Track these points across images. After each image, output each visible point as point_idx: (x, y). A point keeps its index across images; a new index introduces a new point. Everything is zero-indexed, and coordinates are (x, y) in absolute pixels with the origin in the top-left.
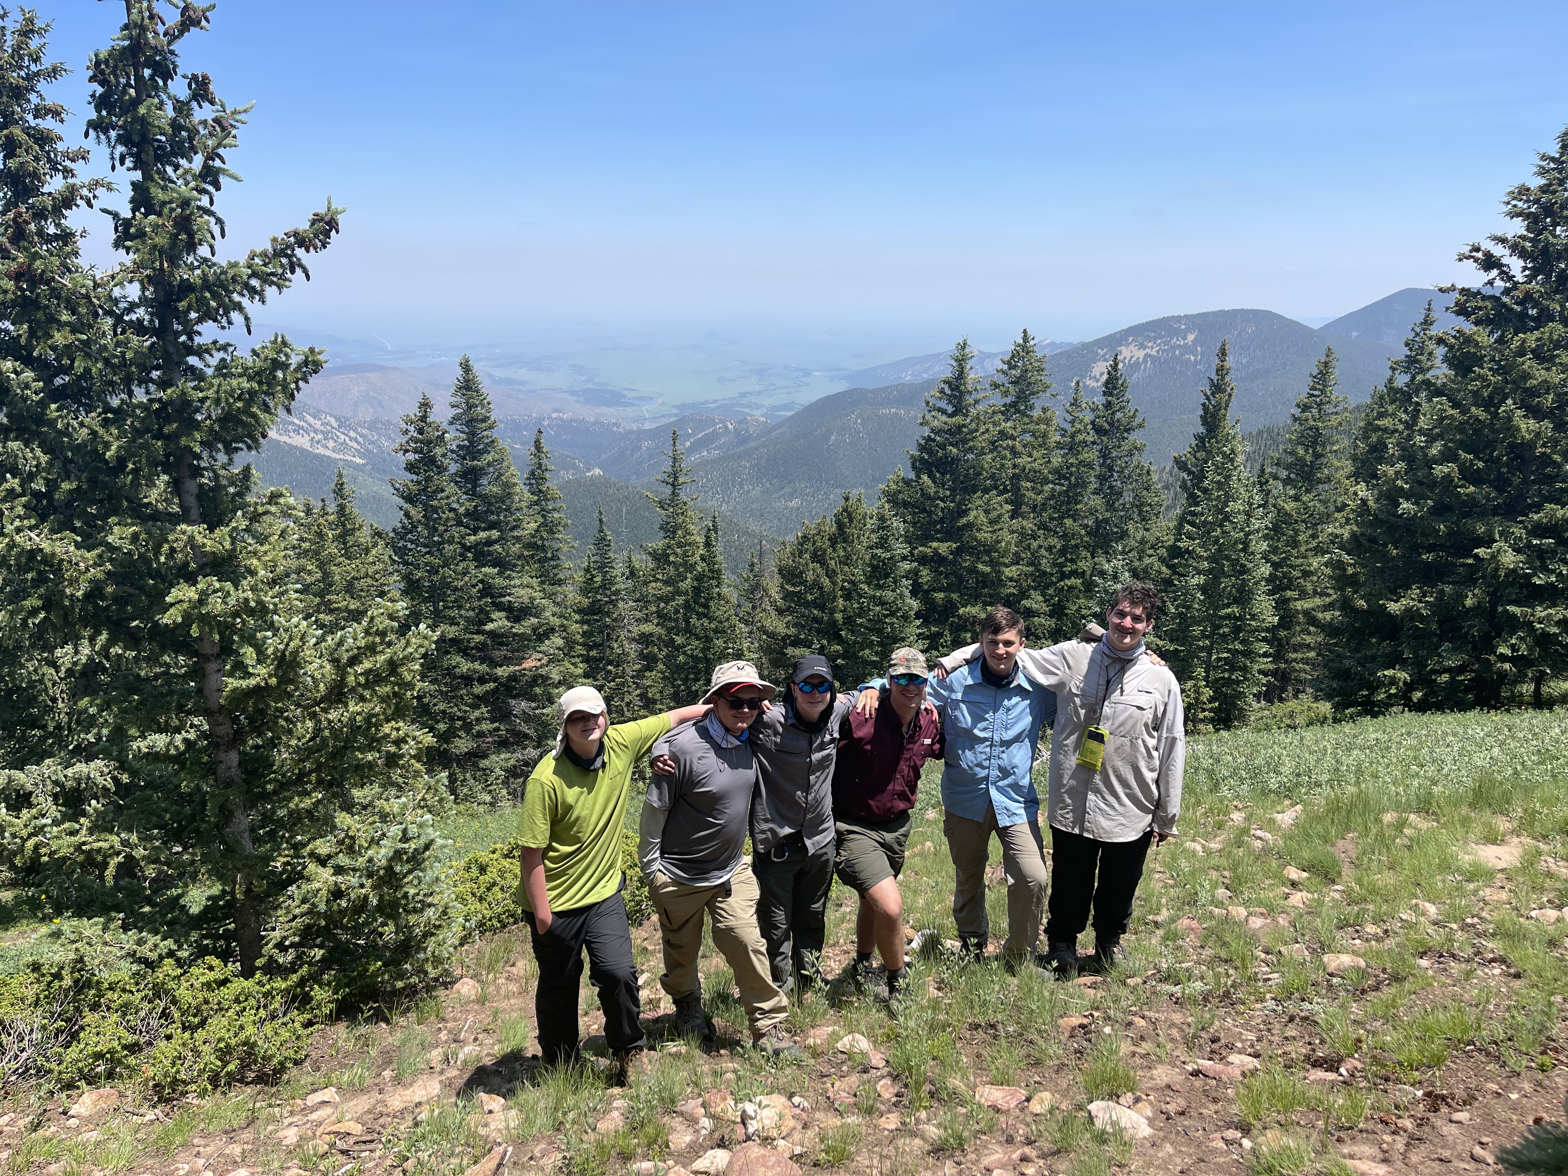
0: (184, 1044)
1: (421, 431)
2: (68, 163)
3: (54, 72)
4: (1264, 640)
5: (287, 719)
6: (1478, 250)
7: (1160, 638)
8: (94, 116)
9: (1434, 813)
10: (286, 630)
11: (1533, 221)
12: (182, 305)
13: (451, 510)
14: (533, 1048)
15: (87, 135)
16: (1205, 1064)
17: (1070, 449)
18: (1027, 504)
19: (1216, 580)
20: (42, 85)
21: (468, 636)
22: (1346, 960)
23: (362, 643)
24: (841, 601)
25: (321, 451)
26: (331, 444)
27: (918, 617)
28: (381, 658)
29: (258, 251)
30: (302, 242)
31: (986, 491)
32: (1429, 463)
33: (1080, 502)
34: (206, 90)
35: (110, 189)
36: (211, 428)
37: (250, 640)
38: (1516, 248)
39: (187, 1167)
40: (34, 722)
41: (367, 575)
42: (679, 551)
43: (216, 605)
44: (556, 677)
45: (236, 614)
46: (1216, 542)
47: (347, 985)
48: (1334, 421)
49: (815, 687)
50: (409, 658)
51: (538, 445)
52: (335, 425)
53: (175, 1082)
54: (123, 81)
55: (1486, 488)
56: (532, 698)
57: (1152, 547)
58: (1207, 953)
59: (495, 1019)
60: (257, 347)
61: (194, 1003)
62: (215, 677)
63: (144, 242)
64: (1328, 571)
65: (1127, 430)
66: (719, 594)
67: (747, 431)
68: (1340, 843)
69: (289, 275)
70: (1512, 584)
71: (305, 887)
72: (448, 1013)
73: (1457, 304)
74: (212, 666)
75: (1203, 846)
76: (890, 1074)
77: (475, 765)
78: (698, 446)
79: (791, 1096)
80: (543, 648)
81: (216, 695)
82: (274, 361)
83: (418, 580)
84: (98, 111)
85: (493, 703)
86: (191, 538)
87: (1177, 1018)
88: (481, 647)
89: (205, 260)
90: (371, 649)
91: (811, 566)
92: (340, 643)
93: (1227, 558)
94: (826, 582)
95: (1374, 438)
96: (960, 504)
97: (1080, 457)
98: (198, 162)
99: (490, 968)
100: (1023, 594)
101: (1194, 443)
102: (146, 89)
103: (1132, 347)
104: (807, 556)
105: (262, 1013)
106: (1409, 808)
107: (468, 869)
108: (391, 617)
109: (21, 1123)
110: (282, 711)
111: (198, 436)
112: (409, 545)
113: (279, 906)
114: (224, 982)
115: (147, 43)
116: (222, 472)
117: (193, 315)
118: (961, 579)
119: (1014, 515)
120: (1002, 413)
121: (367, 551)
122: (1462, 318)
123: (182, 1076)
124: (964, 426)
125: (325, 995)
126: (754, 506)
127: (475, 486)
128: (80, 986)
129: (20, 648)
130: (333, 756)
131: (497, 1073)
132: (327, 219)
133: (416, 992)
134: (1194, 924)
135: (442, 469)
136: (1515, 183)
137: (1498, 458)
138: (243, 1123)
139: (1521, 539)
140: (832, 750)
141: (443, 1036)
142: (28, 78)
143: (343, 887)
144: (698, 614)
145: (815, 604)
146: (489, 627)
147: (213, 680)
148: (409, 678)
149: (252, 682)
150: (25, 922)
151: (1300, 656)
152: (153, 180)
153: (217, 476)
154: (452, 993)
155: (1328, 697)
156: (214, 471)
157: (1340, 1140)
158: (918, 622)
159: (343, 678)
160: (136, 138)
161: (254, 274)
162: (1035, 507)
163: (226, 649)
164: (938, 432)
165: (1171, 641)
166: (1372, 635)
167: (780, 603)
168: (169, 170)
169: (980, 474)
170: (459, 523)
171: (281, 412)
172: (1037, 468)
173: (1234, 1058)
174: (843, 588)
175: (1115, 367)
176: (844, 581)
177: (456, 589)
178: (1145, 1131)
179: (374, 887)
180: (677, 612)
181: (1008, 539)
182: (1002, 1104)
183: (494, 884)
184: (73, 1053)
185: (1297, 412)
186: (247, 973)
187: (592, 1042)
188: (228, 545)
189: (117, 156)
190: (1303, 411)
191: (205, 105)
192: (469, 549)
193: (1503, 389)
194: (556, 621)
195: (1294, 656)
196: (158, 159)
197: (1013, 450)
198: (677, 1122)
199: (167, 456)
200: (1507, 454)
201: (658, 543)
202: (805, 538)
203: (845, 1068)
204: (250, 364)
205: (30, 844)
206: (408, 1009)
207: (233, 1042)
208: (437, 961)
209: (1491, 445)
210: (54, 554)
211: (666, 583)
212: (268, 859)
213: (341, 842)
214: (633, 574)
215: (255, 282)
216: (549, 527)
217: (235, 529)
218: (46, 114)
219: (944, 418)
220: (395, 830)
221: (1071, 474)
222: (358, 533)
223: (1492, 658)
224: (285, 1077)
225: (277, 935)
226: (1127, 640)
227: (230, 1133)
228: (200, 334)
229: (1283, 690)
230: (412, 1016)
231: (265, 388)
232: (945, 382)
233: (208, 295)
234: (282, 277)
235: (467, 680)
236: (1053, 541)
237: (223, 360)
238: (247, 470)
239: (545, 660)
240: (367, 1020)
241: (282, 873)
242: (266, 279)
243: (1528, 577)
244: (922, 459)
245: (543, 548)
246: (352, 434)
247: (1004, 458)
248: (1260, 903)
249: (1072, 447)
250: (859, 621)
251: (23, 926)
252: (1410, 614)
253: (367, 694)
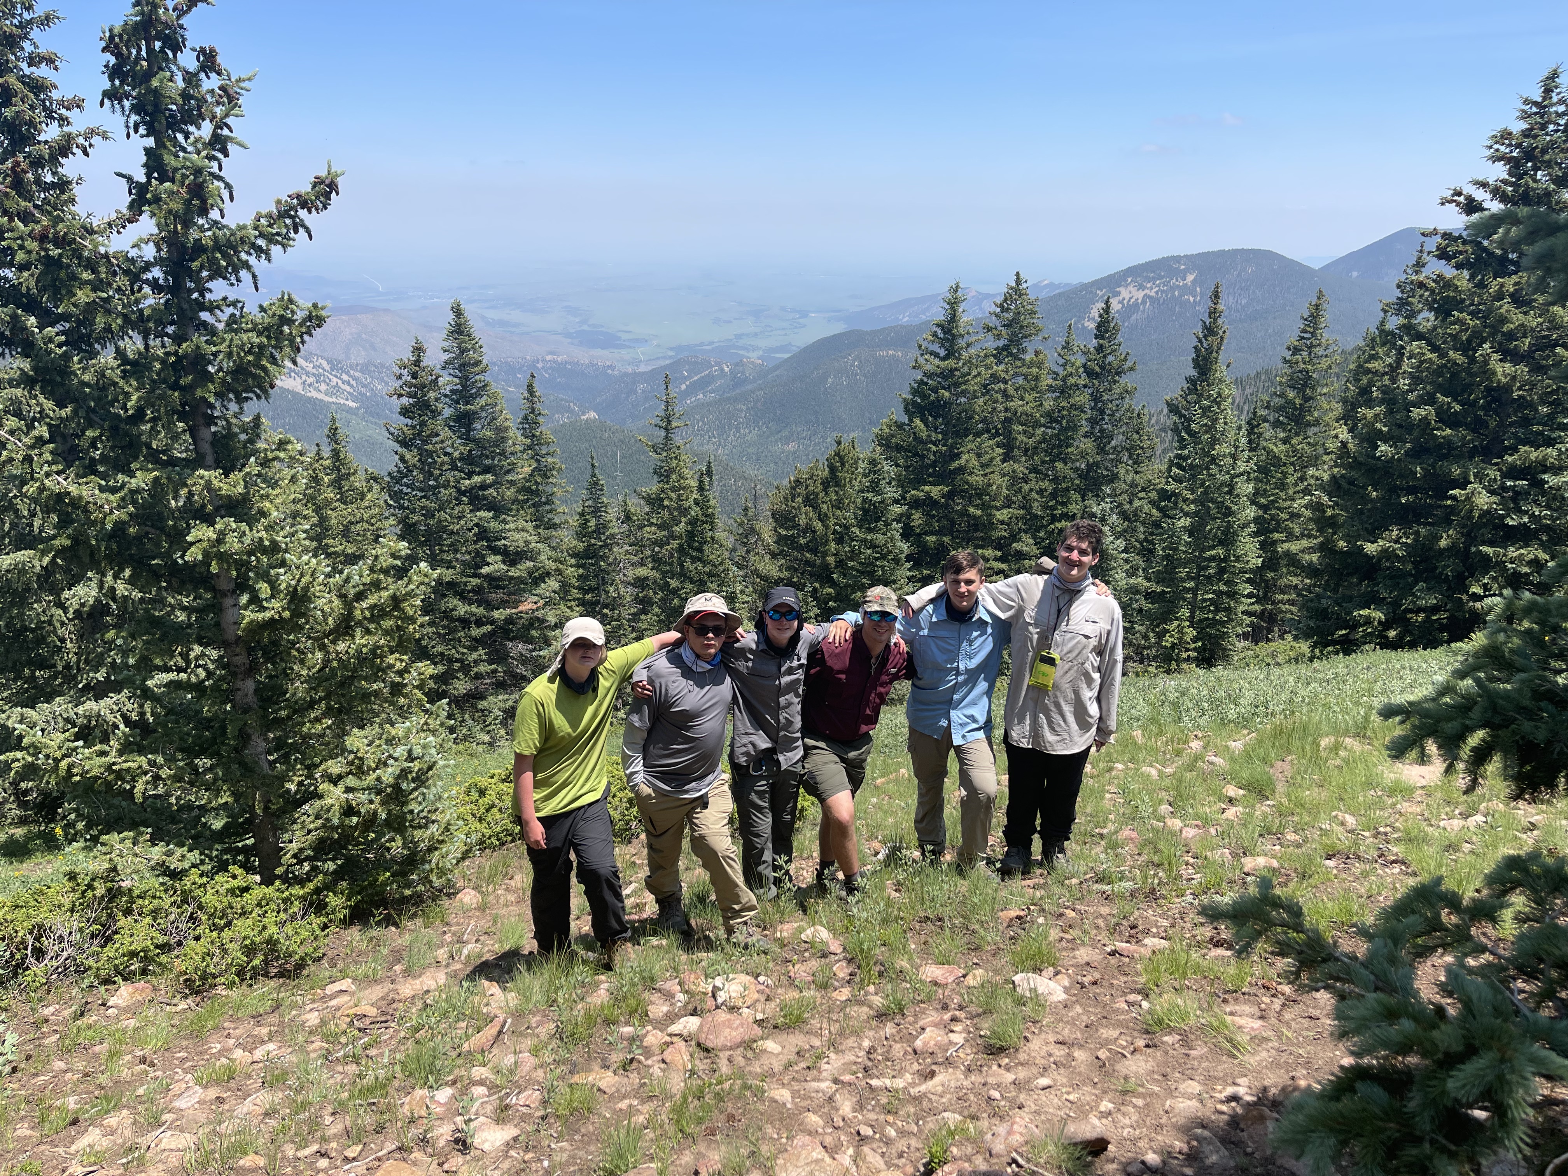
0: (212, 942)
1: (415, 376)
2: (63, 111)
3: (47, 20)
4: (1249, 581)
5: (298, 650)
6: (1459, 194)
7: (1149, 580)
8: (107, 85)
9: (1369, 738)
10: (298, 568)
11: (1515, 165)
12: (196, 264)
13: (446, 454)
14: (530, 945)
15: (102, 104)
16: (1121, 945)
17: (1062, 392)
18: (1019, 448)
19: (1202, 523)
20: (35, 33)
21: (464, 579)
22: (1261, 861)
23: (368, 580)
24: (833, 544)
25: (314, 394)
26: (323, 387)
27: (908, 561)
28: (385, 594)
29: (264, 212)
30: (305, 204)
31: (978, 435)
32: (1408, 406)
33: (1071, 445)
34: (214, 63)
35: (105, 137)
36: (223, 381)
37: (264, 576)
38: (1497, 193)
39: (219, 1046)
40: (43, 664)
41: (362, 520)
42: (673, 495)
43: (233, 544)
44: (552, 619)
45: (251, 553)
46: (1202, 485)
47: (359, 893)
48: (1324, 364)
49: (783, 615)
50: (410, 595)
51: (530, 388)
52: (327, 368)
53: (204, 977)
54: (134, 52)
55: (1463, 431)
56: (529, 640)
57: (1143, 490)
58: (1144, 858)
59: (495, 922)
60: (265, 304)
61: (220, 907)
62: (231, 611)
63: (160, 208)
64: (1308, 513)
65: (1118, 374)
66: (712, 538)
67: (743, 373)
68: (1279, 764)
69: (292, 235)
70: (1485, 525)
71: (318, 804)
72: (451, 919)
73: (1438, 249)
74: (228, 601)
75: (1159, 771)
76: (845, 958)
77: (474, 706)
78: (693, 389)
79: (756, 978)
80: (538, 591)
81: (233, 627)
82: (282, 317)
83: (414, 524)
84: (112, 79)
85: (490, 646)
86: (209, 483)
87: (1105, 910)
88: (478, 590)
89: (216, 223)
90: (376, 585)
91: (803, 510)
92: (347, 580)
93: (1213, 501)
94: (818, 525)
95: (1365, 381)
96: (952, 447)
97: (1072, 401)
98: (206, 130)
99: (490, 880)
100: (1014, 537)
101: (1186, 386)
102: (158, 62)
103: (1131, 288)
104: (800, 500)
105: (283, 915)
106: (1346, 733)
107: (468, 793)
108: (394, 556)
109: (67, 1013)
110: (293, 643)
111: (211, 387)
112: (405, 489)
113: (295, 822)
114: (246, 889)
115: (158, 19)
116: (234, 421)
117: (205, 274)
118: (953, 523)
119: (1006, 458)
120: (994, 356)
121: (363, 496)
122: (1443, 262)
123: (212, 969)
124: (956, 369)
125: (339, 902)
126: (750, 450)
127: (469, 430)
128: (113, 894)
129: (28, 590)
130: (342, 684)
131: (497, 966)
132: (327, 182)
133: (422, 902)
134: (1134, 835)
135: (435, 413)
136: (1497, 128)
137: (1475, 402)
138: (269, 1010)
139: (1495, 480)
140: (800, 675)
141: (448, 937)
142: (21, 26)
143: (354, 803)
144: (692, 558)
145: (807, 547)
146: (485, 570)
147: (230, 615)
148: (411, 613)
149: (268, 615)
150: (39, 854)
151: (1286, 597)
152: (165, 147)
153: (229, 424)
154: (456, 902)
155: (1307, 636)
156: (227, 420)
157: (1225, 1001)
158: (908, 565)
159: (350, 613)
160: (150, 109)
161: (261, 235)
162: (1027, 450)
163: (242, 585)
164: (930, 375)
165: (1158, 583)
166: (1351, 574)
167: (774, 547)
168: (180, 137)
169: (972, 418)
170: (454, 468)
171: (288, 364)
172: (1029, 411)
173: (1148, 941)
174: (835, 532)
175: (1107, 310)
176: (835, 524)
177: (452, 532)
178: (1059, 995)
179: (382, 803)
180: (672, 556)
181: (999, 483)
182: (941, 980)
183: (493, 806)
184: (109, 951)
185: (1288, 355)
186: (267, 881)
187: (583, 939)
188: (240, 489)
189: (131, 125)
190: (1293, 354)
191: (213, 75)
192: (464, 493)
193: (1481, 332)
194: (551, 565)
195: (1281, 597)
196: (169, 126)
197: (1005, 394)
198: (656, 997)
199: (183, 405)
200: (1483, 398)
201: (653, 488)
202: (797, 481)
203: (807, 954)
204: (259, 321)
205: (64, 764)
206: (415, 915)
207: (258, 940)
208: (442, 872)
209: (1468, 388)
210: (81, 497)
211: (661, 527)
212: (283, 778)
213: (350, 764)
214: (628, 518)
215: (261, 242)
216: (543, 472)
217: (248, 474)
218: (40, 62)
219: (937, 361)
220: (400, 751)
221: (1063, 417)
222: (352, 478)
223: (1464, 597)
224: (305, 972)
225: (294, 847)
226: (1075, 572)
227: (258, 1018)
228: (210, 291)
229: (1270, 631)
230: (419, 921)
231: (273, 342)
232: (938, 325)
233: (219, 255)
234: (287, 237)
235: (465, 622)
236: (1046, 484)
237: (233, 315)
238: (257, 418)
239: (541, 603)
240: (379, 923)
241: (296, 793)
242: (271, 239)
243: (1503, 517)
244: (914, 403)
245: (536, 493)
246: (345, 377)
247: (996, 402)
248: (1197, 816)
249: (1064, 391)
250: (850, 564)
251: (38, 858)
252: (1385, 553)
253: (372, 626)
